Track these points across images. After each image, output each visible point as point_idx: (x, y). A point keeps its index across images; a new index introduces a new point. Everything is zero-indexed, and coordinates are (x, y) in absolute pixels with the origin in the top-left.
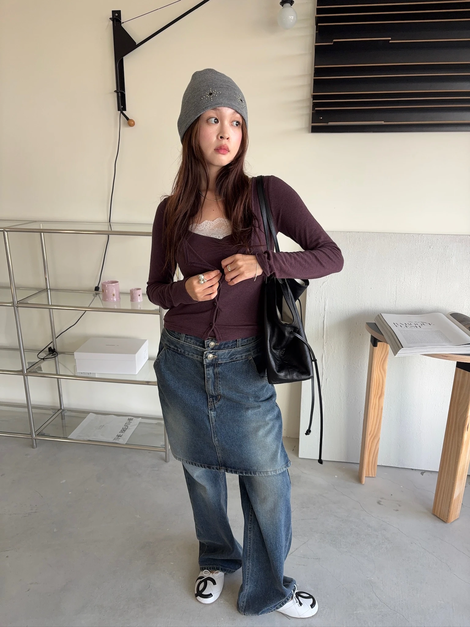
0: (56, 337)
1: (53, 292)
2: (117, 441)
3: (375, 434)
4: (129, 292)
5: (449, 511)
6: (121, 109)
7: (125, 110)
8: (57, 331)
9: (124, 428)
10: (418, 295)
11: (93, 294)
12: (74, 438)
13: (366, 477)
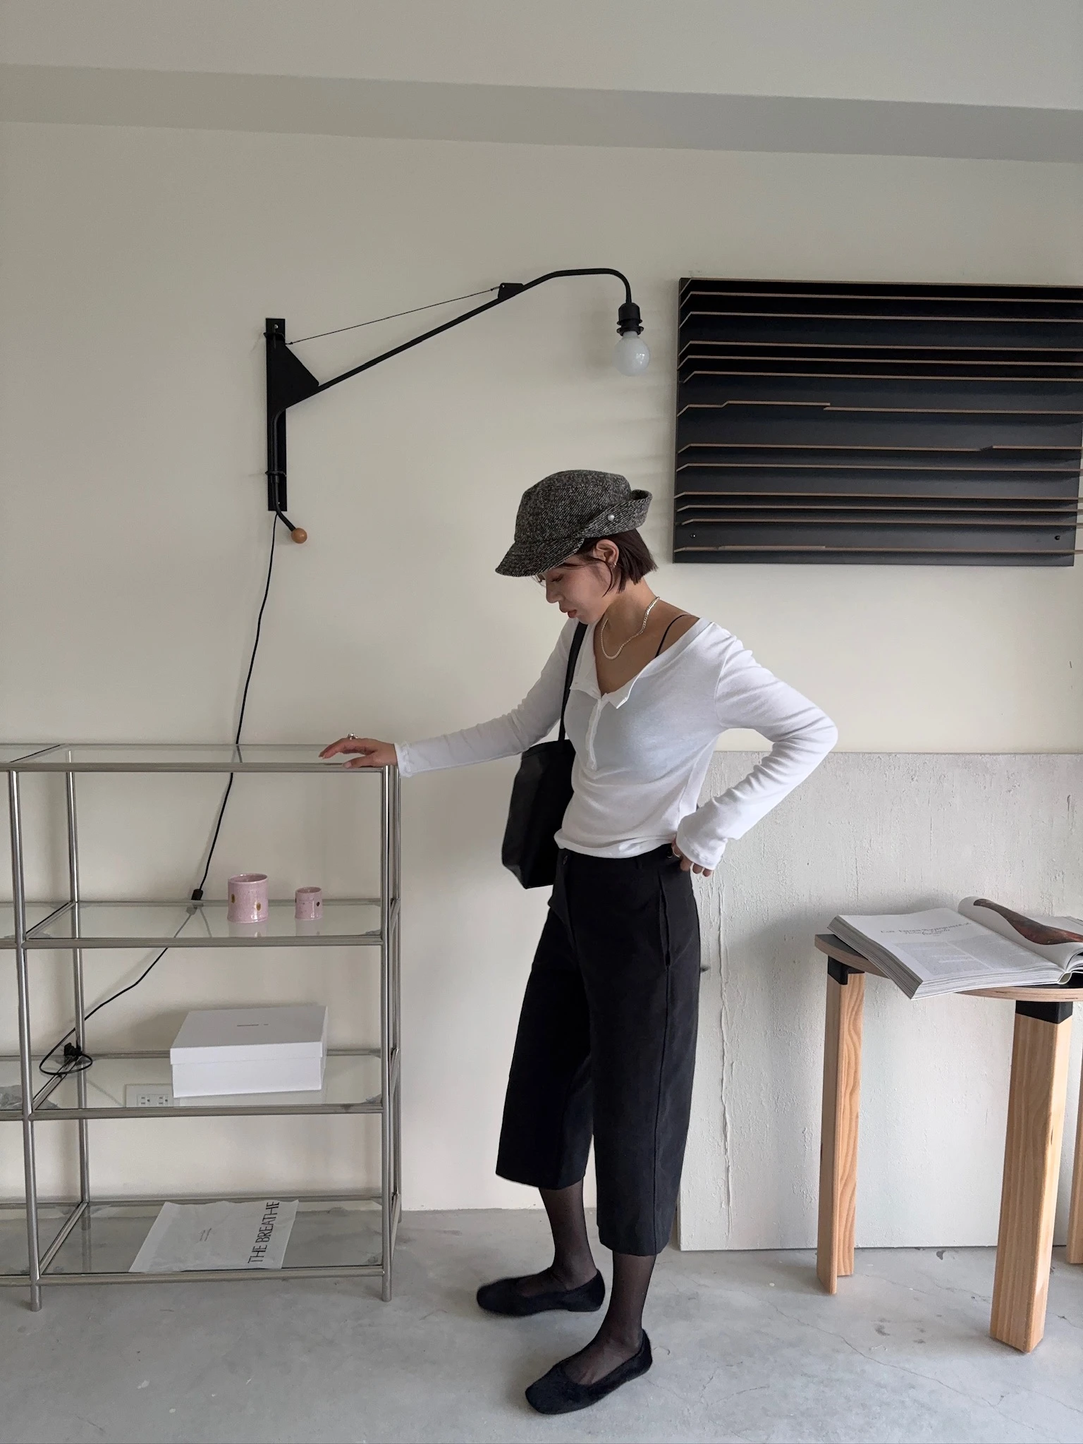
2: (259, 1265)
3: (845, 1178)
4: (291, 897)
5: (1027, 1326)
6: (277, 505)
7: (286, 510)
8: (89, 1001)
9: (264, 1229)
11: (186, 908)
12: (144, 1270)
13: (838, 1276)
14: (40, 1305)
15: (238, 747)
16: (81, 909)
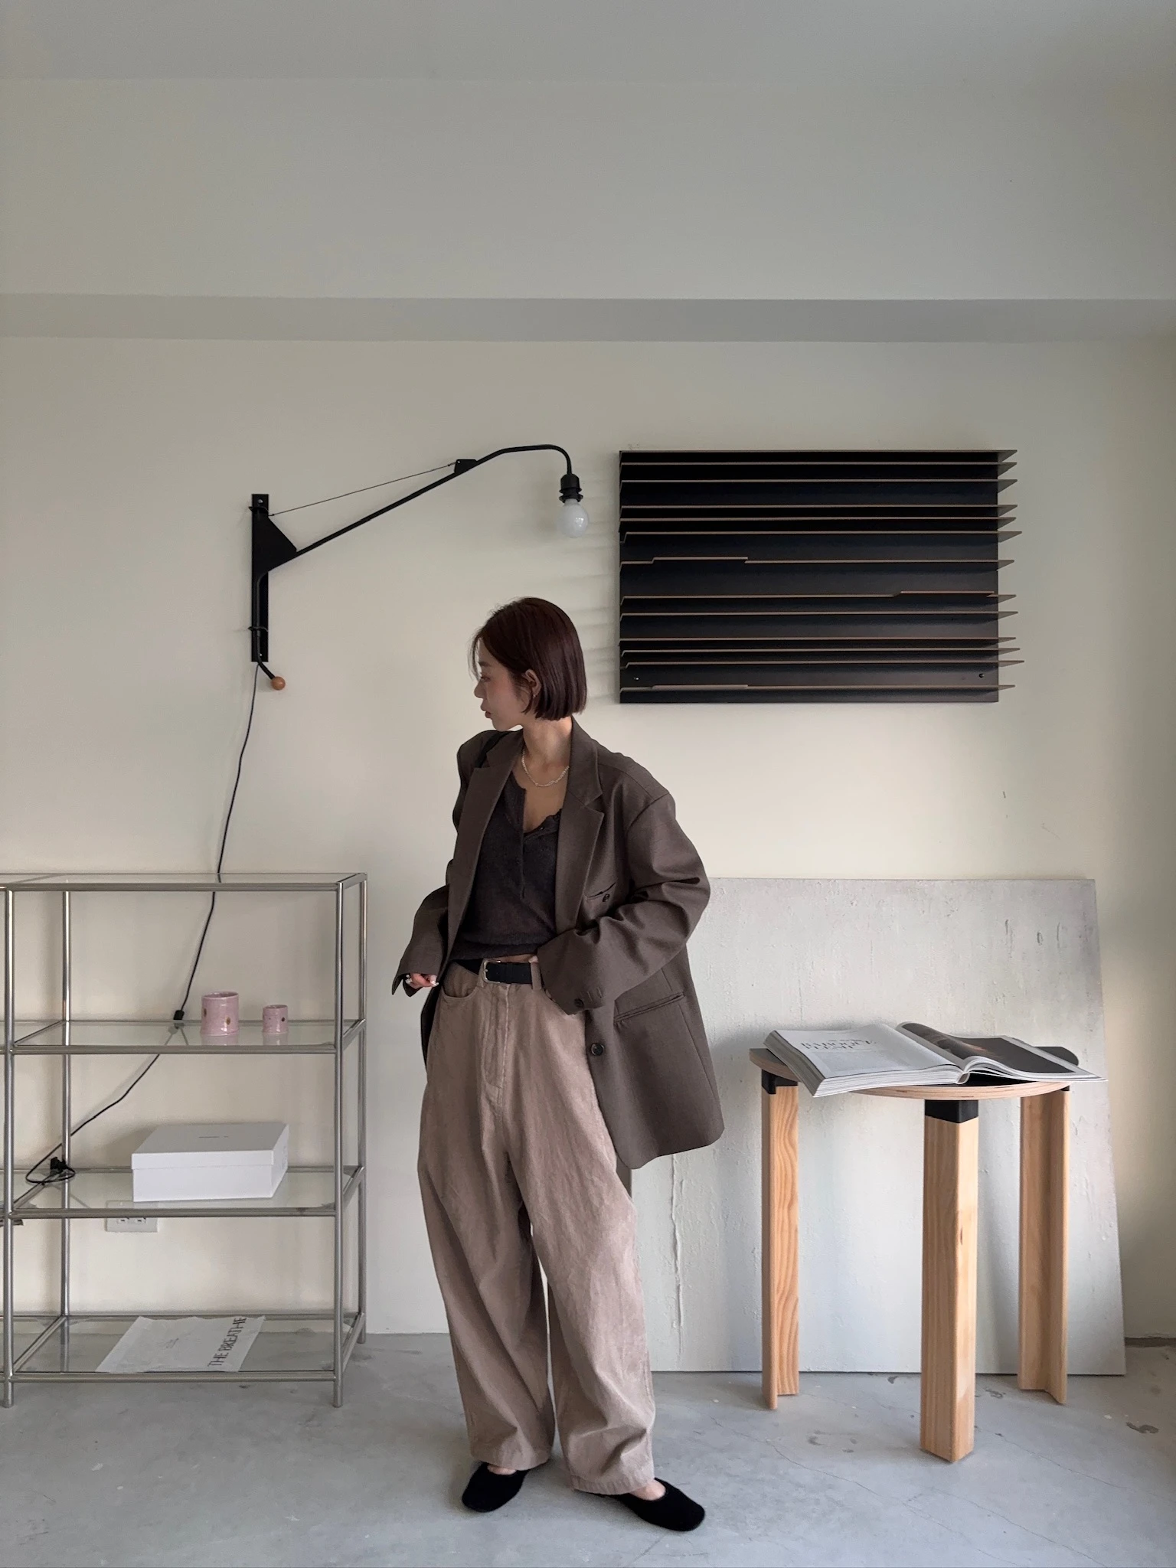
0: (72, 1132)
1: (76, 1028)
2: (217, 1368)
3: (786, 1293)
5: (952, 1433)
6: (259, 657)
7: (267, 661)
8: (76, 1118)
9: (228, 1339)
10: (841, 996)
11: (168, 1028)
12: (110, 1371)
13: (779, 1396)
14: (13, 1401)
15: (219, 876)
16: (72, 1027)
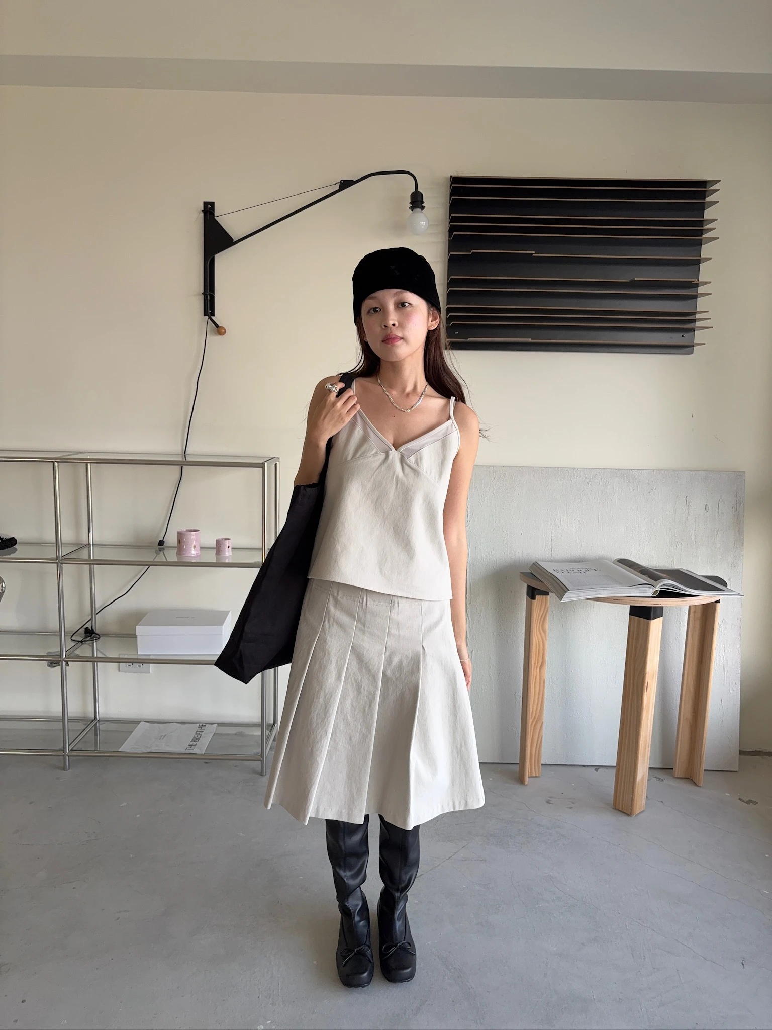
0: (96, 613)
1: (97, 548)
2: (191, 752)
3: (536, 719)
4: (214, 544)
5: (633, 800)
6: (209, 313)
7: (214, 316)
8: (98, 604)
9: (196, 736)
10: (577, 542)
11: (154, 550)
12: (128, 751)
13: (529, 777)
14: (69, 768)
15: (185, 456)
16: (94, 548)
